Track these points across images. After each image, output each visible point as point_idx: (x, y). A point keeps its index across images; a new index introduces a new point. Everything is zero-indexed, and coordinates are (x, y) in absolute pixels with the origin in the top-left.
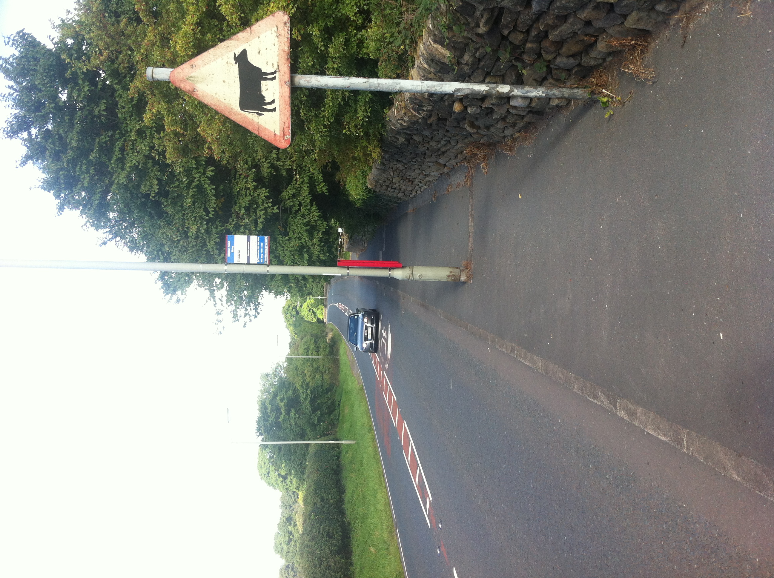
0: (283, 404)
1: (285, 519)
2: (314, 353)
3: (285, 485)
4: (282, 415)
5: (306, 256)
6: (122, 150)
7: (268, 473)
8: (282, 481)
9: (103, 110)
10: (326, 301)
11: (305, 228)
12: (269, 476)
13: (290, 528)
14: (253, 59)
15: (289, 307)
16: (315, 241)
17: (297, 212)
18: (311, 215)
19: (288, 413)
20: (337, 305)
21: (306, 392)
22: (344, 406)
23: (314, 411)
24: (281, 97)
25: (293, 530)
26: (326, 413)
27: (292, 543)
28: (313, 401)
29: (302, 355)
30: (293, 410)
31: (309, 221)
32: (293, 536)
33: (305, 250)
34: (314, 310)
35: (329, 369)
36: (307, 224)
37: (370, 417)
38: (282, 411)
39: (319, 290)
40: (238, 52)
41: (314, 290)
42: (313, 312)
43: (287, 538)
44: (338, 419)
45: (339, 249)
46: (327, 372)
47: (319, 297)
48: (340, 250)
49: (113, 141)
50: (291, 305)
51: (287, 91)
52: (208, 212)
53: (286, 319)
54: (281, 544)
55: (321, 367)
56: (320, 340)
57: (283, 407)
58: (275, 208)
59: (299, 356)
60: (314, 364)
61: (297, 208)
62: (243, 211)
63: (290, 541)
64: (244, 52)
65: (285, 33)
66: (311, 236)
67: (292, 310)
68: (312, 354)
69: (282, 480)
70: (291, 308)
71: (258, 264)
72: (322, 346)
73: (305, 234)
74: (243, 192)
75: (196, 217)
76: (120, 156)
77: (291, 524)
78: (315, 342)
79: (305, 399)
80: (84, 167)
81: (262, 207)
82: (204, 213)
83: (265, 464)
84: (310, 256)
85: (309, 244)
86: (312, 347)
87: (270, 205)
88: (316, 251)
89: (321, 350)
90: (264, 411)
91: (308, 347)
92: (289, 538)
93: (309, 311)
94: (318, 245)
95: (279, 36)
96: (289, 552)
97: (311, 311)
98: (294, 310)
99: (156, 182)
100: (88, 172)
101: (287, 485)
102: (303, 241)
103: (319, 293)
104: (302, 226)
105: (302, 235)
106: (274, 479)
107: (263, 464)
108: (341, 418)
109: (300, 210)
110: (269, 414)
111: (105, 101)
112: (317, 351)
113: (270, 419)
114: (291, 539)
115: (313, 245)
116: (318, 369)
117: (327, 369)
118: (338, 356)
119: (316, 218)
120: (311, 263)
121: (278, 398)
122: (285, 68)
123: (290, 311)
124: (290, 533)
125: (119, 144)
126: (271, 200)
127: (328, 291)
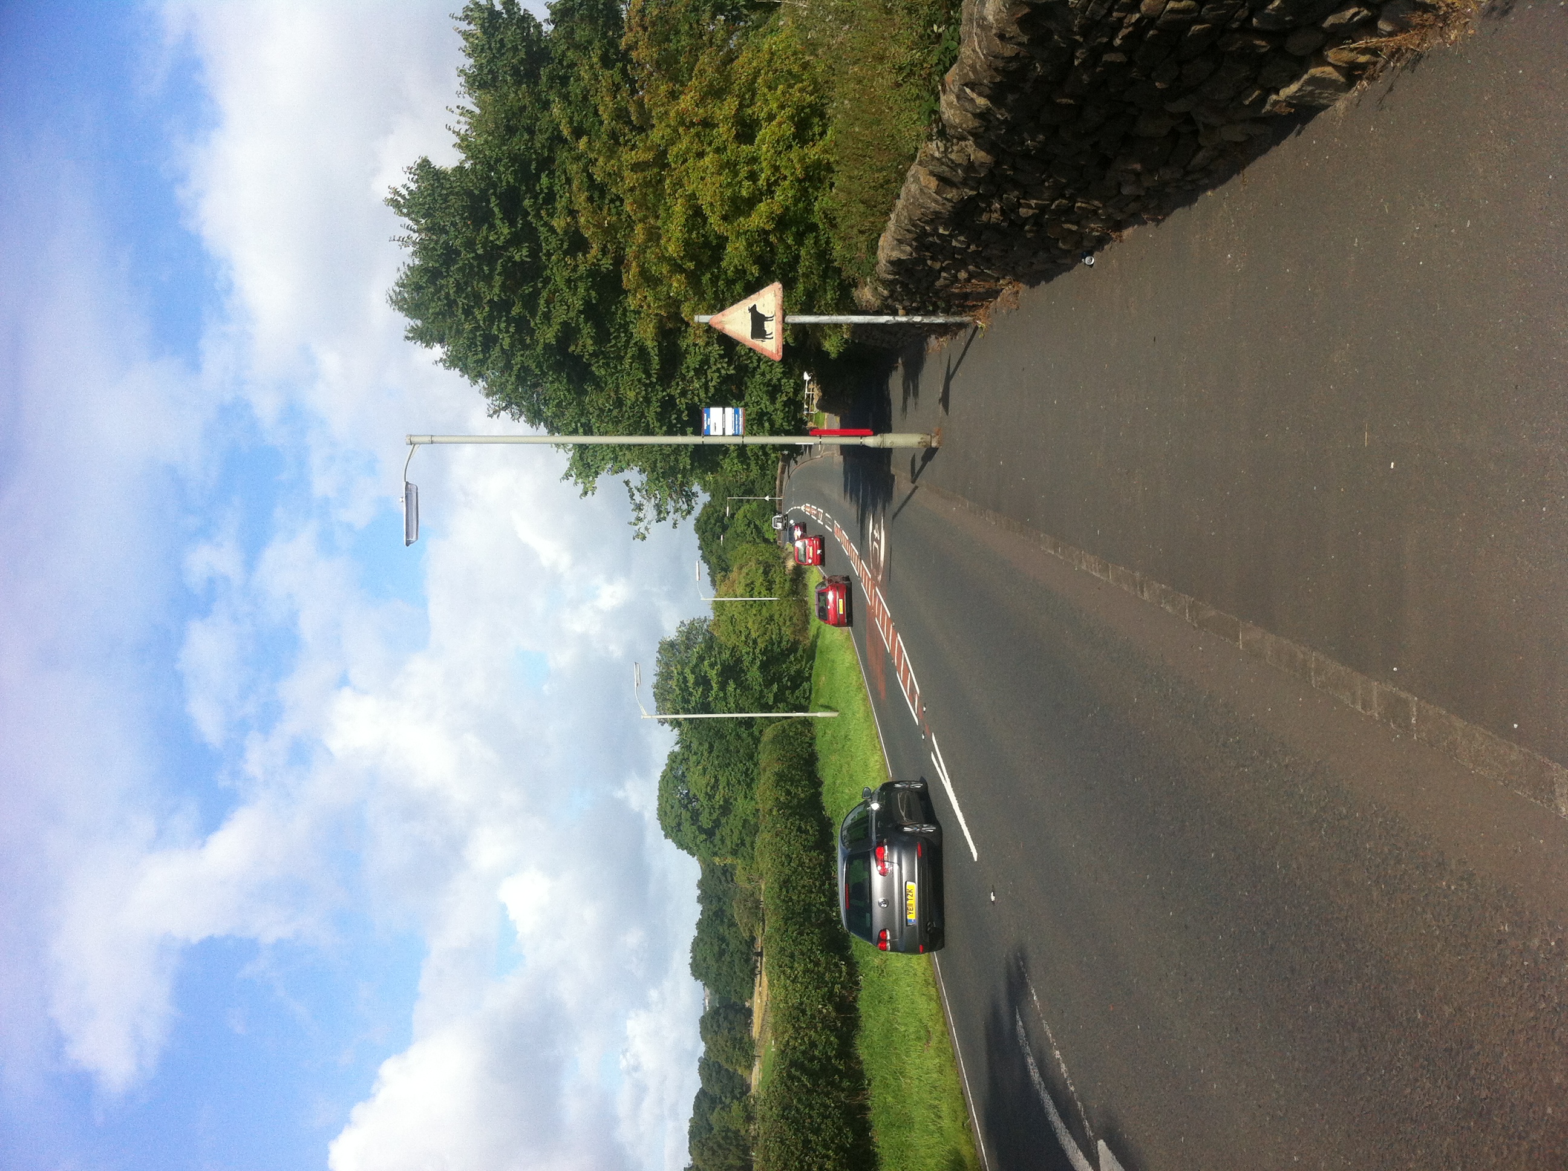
0: (715, 672)
1: (711, 914)
2: (764, 592)
3: (712, 846)
4: (713, 692)
5: (767, 425)
6: (548, 302)
7: (679, 824)
8: (706, 840)
9: (526, 256)
10: (780, 504)
11: (765, 389)
12: (680, 830)
13: (721, 930)
14: (760, 310)
15: (709, 518)
16: (778, 405)
17: (755, 369)
18: (773, 372)
19: (723, 687)
20: (803, 508)
21: (754, 653)
22: (818, 676)
23: (768, 684)
24: (777, 330)
25: (726, 933)
26: (788, 688)
27: (727, 958)
28: (764, 667)
29: (742, 596)
30: (731, 682)
31: (771, 380)
32: (727, 945)
33: (765, 418)
34: (757, 523)
35: (791, 619)
36: (768, 384)
37: (860, 672)
38: (714, 685)
39: (767, 484)
40: (751, 306)
41: (757, 485)
42: (756, 526)
43: (716, 948)
44: (808, 698)
45: (806, 406)
46: (788, 623)
47: (767, 498)
48: (808, 409)
49: (536, 294)
50: (713, 514)
51: (780, 327)
52: (649, 376)
53: (704, 540)
54: (705, 958)
55: (776, 617)
56: (773, 570)
57: (715, 677)
58: (731, 368)
59: (736, 597)
60: (764, 610)
61: (755, 364)
62: (692, 373)
63: (722, 953)
64: (755, 306)
65: (780, 294)
66: (773, 400)
67: (715, 524)
68: (760, 593)
69: (704, 836)
70: (713, 521)
71: (733, 435)
72: (777, 580)
73: (765, 397)
74: (692, 349)
75: (633, 380)
76: (546, 310)
77: (722, 921)
78: (766, 573)
79: (753, 662)
80: (503, 325)
81: (714, 368)
82: (644, 376)
83: (672, 807)
84: (772, 424)
85: (771, 409)
86: (759, 580)
87: (725, 365)
88: (779, 418)
89: (776, 587)
90: (683, 686)
91: (752, 583)
92: (720, 948)
93: (749, 525)
94: (782, 411)
95: (775, 296)
96: (720, 974)
97: (752, 526)
98: (718, 524)
99: (591, 342)
100: (507, 332)
101: (715, 846)
102: (763, 406)
103: (766, 489)
104: (762, 386)
105: (762, 399)
106: (690, 835)
107: (669, 807)
108: (813, 696)
109: (758, 366)
110: (691, 690)
111: (527, 244)
112: (769, 589)
113: (693, 698)
114: (724, 950)
115: (776, 410)
116: (771, 619)
117: (788, 618)
118: (806, 596)
119: (779, 376)
120: (774, 432)
121: (706, 663)
122: (779, 314)
123: (711, 526)
124: (722, 939)
125: (545, 294)
126: (726, 360)
127: (784, 483)
